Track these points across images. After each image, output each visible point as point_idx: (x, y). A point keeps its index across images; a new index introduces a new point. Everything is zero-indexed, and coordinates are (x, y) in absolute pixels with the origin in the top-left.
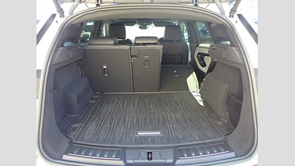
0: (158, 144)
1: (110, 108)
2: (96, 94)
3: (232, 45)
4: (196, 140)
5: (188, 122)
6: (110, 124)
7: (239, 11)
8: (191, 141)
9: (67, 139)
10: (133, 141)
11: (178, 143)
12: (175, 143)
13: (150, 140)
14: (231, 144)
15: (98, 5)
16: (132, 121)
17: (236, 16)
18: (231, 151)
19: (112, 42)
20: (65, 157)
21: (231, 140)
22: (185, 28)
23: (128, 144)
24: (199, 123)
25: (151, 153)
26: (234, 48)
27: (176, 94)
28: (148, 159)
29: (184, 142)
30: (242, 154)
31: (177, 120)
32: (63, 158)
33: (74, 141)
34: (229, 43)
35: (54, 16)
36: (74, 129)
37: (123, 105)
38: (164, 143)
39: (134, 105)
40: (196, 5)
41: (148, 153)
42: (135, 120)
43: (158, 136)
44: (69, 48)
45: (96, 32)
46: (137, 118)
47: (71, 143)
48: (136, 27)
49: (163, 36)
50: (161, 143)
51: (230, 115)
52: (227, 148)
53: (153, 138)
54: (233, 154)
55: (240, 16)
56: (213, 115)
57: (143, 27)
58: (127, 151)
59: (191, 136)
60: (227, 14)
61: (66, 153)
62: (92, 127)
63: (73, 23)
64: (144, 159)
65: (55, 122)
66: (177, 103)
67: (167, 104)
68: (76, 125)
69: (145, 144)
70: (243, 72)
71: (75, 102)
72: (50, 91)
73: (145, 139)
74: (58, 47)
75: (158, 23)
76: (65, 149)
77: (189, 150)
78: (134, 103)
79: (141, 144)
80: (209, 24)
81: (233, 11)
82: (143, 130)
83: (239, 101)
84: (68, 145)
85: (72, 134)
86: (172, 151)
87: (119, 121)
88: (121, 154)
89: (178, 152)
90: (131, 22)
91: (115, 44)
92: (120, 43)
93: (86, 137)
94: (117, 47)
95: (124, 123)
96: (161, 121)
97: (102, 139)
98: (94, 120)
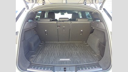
0: (69, 64)
1: (48, 49)
2: (42, 43)
3: (101, 22)
4: (85, 63)
5: (82, 55)
6: (48, 56)
7: (103, 7)
8: (83, 63)
9: (29, 62)
10: (58, 62)
11: (77, 64)
12: (76, 64)
13: (65, 62)
14: (101, 65)
15: (43, 4)
16: (57, 54)
17: (102, 9)
19: (49, 20)
20: (28, 70)
21: (101, 63)
22: (81, 15)
23: (55, 64)
24: (87, 55)
25: (66, 68)
26: (101, 23)
27: (77, 43)
28: (64, 71)
29: (80, 63)
30: (106, 69)
31: (77, 54)
33: (32, 63)
34: (99, 21)
35: (24, 9)
36: (32, 58)
37: (54, 47)
38: (71, 64)
40: (85, 4)
41: (64, 68)
43: (69, 61)
44: (31, 22)
45: (42, 16)
46: (60, 53)
47: (31, 63)
48: (60, 14)
49: (71, 18)
50: (70, 64)
51: (100, 52)
52: (99, 66)
54: (101, 69)
55: (104, 9)
56: (93, 52)
57: (63, 14)
58: (55, 67)
59: (83, 61)
60: (99, 9)
61: (29, 68)
62: (40, 57)
63: (33, 12)
64: (62, 71)
65: (24, 54)
66: (77, 46)
67: (73, 47)
68: (33, 56)
69: (63, 64)
70: (106, 33)
72: (22, 41)
73: (63, 62)
74: (26, 22)
75: (69, 12)
76: (28, 66)
77: (82, 67)
78: (58, 47)
79: (61, 64)
80: (91, 13)
81: (101, 7)
82: (62, 58)
83: (104, 46)
84: (29, 64)
85: (31, 60)
86: (75, 67)
87: (52, 54)
88: (53, 68)
89: (78, 68)
90: (58, 12)
91: (50, 21)
92: (53, 21)
93: (37, 61)
94: (51, 22)
95: (54, 55)
96: (70, 54)
97: (44, 62)
98: (41, 53)
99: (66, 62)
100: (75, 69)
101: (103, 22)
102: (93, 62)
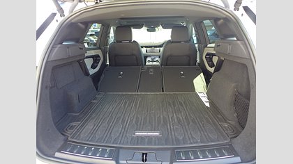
0: (155, 144)
2: (99, 95)
3: (238, 40)
4: (197, 142)
5: (191, 123)
7: (244, 4)
8: (191, 143)
9: (63, 137)
10: (129, 141)
11: (177, 144)
12: (173, 144)
13: (147, 140)
14: (237, 148)
15: (96, 3)
16: (131, 121)
17: (241, 8)
18: (236, 155)
20: (57, 154)
21: (238, 143)
23: (123, 144)
24: (203, 125)
25: (146, 154)
26: (239, 42)
27: (182, 95)
28: (143, 161)
29: (184, 144)
30: (249, 159)
31: (179, 121)
32: (55, 156)
33: (69, 139)
36: (72, 127)
37: (125, 104)
38: (162, 144)
39: (136, 106)
41: (143, 154)
42: (135, 120)
43: (156, 137)
44: (68, 46)
45: (104, 34)
46: (137, 118)
47: (66, 140)
48: (144, 29)
50: (158, 144)
51: (238, 116)
52: (232, 152)
53: (150, 138)
54: (238, 159)
56: (220, 116)
58: (121, 150)
59: (193, 138)
61: (59, 151)
62: (90, 126)
63: (73, 21)
64: (137, 160)
66: (181, 103)
67: (170, 105)
68: (74, 124)
69: (141, 144)
70: (249, 68)
71: (75, 100)
73: (142, 138)
74: (55, 44)
75: (166, 25)
76: (59, 146)
77: (188, 153)
78: (136, 103)
79: (137, 144)
81: (238, 3)
82: (142, 130)
83: (247, 101)
84: (62, 143)
85: (69, 133)
86: (168, 153)
87: (118, 121)
89: (175, 155)
93: (82, 135)
95: (123, 121)
96: (162, 122)
97: (97, 137)
98: (93, 118)
100: (169, 158)
101: (243, 40)
102: (218, 141)
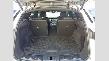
0: (54, 55)
1: (39, 42)
2: (35, 37)
3: (81, 20)
4: (68, 54)
5: (66, 47)
6: (39, 47)
8: (66, 54)
9: (23, 52)
10: (46, 53)
11: (61, 54)
12: (60, 54)
14: (80, 55)
16: (46, 46)
18: (80, 58)
20: (22, 58)
23: (44, 54)
24: (70, 47)
27: (64, 37)
29: (64, 54)
30: (84, 59)
31: (62, 46)
32: (21, 59)
33: (26, 53)
35: (20, 10)
36: (26, 49)
37: (44, 40)
38: (57, 55)
39: (48, 41)
41: (50, 58)
42: (48, 46)
43: (55, 52)
44: (25, 21)
46: (48, 45)
47: (25, 54)
48: (50, 13)
50: (55, 55)
51: (81, 45)
53: (53, 52)
54: (80, 59)
55: (84, 10)
56: (76, 45)
58: (43, 57)
59: (67, 52)
62: (32, 48)
63: (26, 13)
64: (49, 60)
65: (19, 46)
66: (63, 40)
67: (59, 41)
68: (27, 48)
69: (50, 54)
71: (27, 39)
72: (18, 36)
73: (50, 53)
74: (20, 21)
75: (58, 11)
76: (22, 56)
77: (65, 57)
79: (49, 54)
80: (75, 13)
81: (82, 8)
82: (50, 50)
84: (23, 54)
85: (25, 51)
86: (59, 57)
87: (42, 47)
88: (41, 58)
89: (61, 58)
91: (41, 19)
92: (43, 19)
93: (30, 52)
94: (42, 21)
95: (44, 47)
96: (57, 47)
97: (35, 52)
98: (33, 46)
99: (53, 53)
100: (59, 59)
101: (83, 21)
102: (75, 53)
